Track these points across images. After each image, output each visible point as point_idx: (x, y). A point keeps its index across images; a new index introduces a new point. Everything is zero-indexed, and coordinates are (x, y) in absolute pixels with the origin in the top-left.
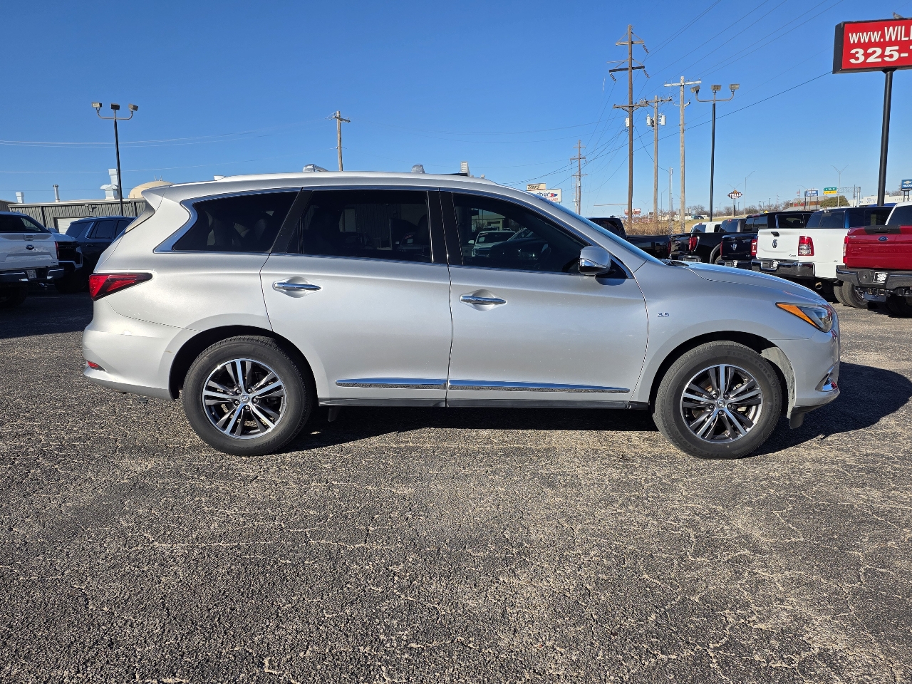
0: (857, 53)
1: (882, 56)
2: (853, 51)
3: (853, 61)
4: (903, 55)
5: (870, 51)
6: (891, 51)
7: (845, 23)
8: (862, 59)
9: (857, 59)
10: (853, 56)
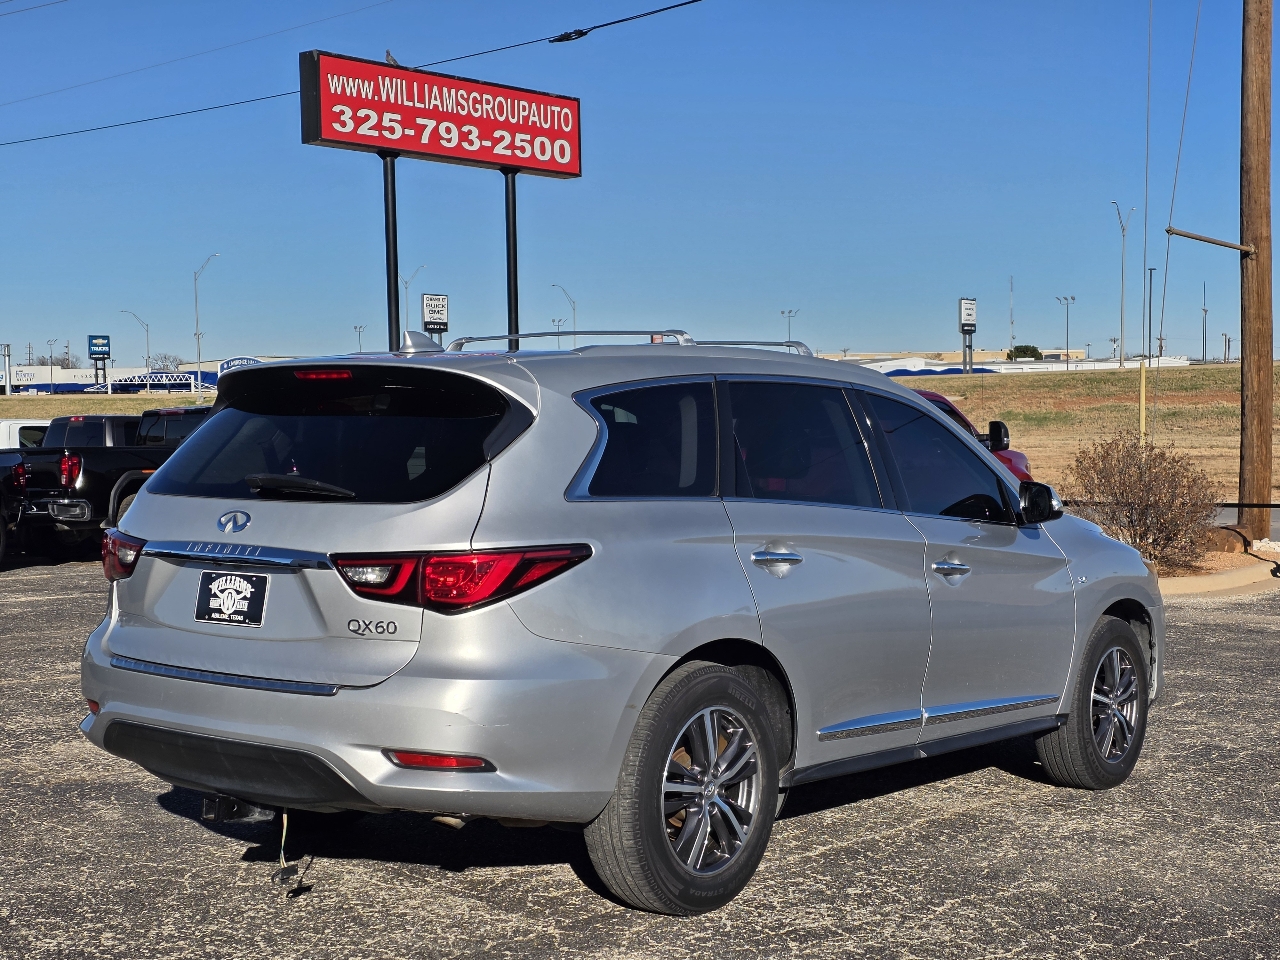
0: (342, 112)
1: (378, 126)
2: (337, 109)
3: (337, 126)
4: (407, 132)
5: (362, 113)
6: (391, 120)
7: (321, 53)
8: (350, 126)
9: (344, 124)
10: (337, 117)
